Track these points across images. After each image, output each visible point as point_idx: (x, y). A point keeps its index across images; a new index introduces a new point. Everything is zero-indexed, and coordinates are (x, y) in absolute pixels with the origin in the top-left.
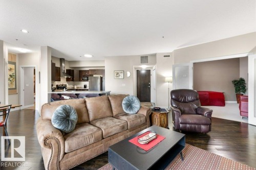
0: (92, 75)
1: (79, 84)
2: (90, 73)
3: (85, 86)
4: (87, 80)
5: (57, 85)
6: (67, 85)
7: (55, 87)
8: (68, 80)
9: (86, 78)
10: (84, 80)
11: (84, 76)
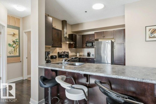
0: (97, 40)
1: (81, 51)
2: (96, 38)
3: (89, 54)
4: (92, 46)
5: (59, 53)
6: (70, 52)
7: (57, 55)
8: (70, 46)
9: (90, 44)
10: (88, 47)
11: (88, 42)
